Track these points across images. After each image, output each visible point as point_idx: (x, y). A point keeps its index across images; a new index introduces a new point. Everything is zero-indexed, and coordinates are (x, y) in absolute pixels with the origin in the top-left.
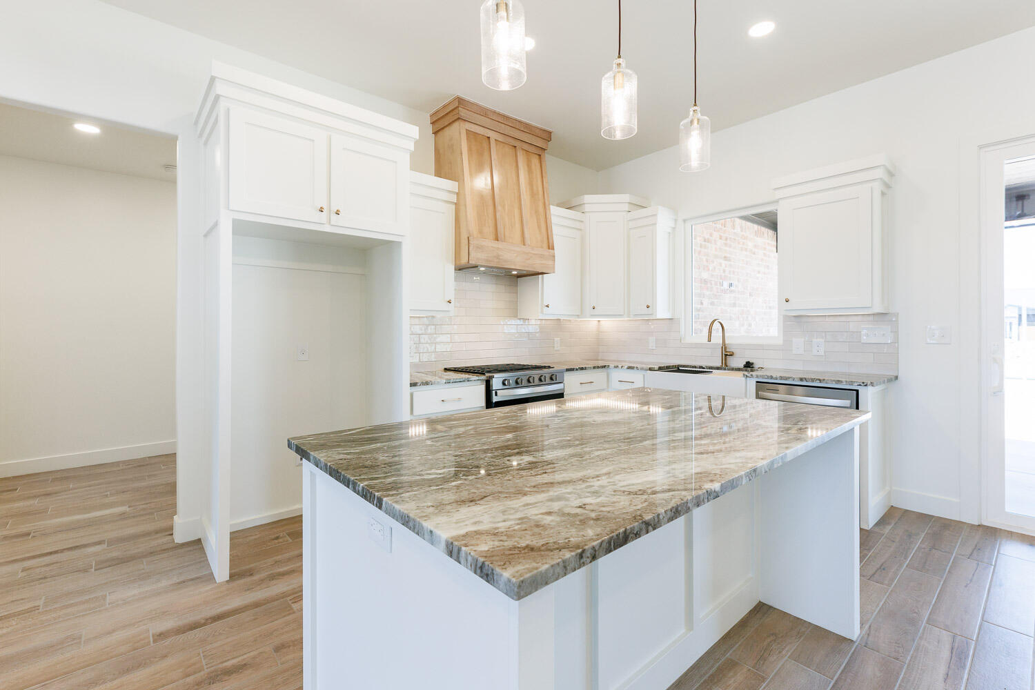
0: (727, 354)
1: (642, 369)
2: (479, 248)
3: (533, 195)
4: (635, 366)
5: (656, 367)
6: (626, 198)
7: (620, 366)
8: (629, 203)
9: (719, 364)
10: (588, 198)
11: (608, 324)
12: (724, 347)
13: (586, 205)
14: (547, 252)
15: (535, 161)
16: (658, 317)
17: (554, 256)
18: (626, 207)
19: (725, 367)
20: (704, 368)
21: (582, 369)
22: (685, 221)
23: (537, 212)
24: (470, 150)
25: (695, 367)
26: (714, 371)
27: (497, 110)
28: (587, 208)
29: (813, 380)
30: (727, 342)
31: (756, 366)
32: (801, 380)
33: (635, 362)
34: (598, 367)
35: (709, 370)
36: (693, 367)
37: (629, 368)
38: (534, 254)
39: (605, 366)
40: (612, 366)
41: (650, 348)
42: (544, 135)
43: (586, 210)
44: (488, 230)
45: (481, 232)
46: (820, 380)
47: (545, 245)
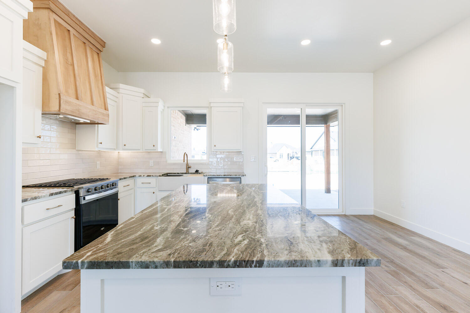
0: (188, 167)
1: (156, 176)
2: (67, 102)
3: (96, 76)
4: (152, 175)
5: (161, 175)
6: (142, 91)
7: (142, 176)
8: (144, 94)
9: (185, 172)
10: (121, 86)
11: (125, 154)
12: (187, 164)
13: (120, 89)
14: (104, 112)
15: (96, 56)
16: (159, 151)
17: (109, 115)
18: (142, 95)
19: (187, 173)
20: (179, 174)
21: (125, 178)
22: (168, 107)
23: (98, 87)
24: (57, 34)
25: (175, 173)
26: (184, 175)
27: (76, 16)
28: (121, 91)
29: (228, 175)
30: (188, 162)
31: (200, 172)
32: (224, 175)
33: (150, 173)
34: (131, 177)
35: (182, 175)
36: (174, 174)
37: (148, 176)
38: (99, 112)
39: (133, 176)
40: (137, 175)
41: (151, 166)
42: (102, 44)
43: (120, 92)
44: (72, 91)
45: (67, 92)
46: (230, 175)
47: (103, 107)
